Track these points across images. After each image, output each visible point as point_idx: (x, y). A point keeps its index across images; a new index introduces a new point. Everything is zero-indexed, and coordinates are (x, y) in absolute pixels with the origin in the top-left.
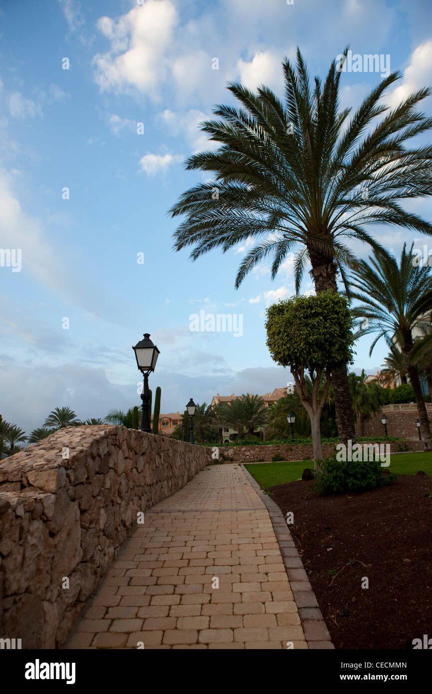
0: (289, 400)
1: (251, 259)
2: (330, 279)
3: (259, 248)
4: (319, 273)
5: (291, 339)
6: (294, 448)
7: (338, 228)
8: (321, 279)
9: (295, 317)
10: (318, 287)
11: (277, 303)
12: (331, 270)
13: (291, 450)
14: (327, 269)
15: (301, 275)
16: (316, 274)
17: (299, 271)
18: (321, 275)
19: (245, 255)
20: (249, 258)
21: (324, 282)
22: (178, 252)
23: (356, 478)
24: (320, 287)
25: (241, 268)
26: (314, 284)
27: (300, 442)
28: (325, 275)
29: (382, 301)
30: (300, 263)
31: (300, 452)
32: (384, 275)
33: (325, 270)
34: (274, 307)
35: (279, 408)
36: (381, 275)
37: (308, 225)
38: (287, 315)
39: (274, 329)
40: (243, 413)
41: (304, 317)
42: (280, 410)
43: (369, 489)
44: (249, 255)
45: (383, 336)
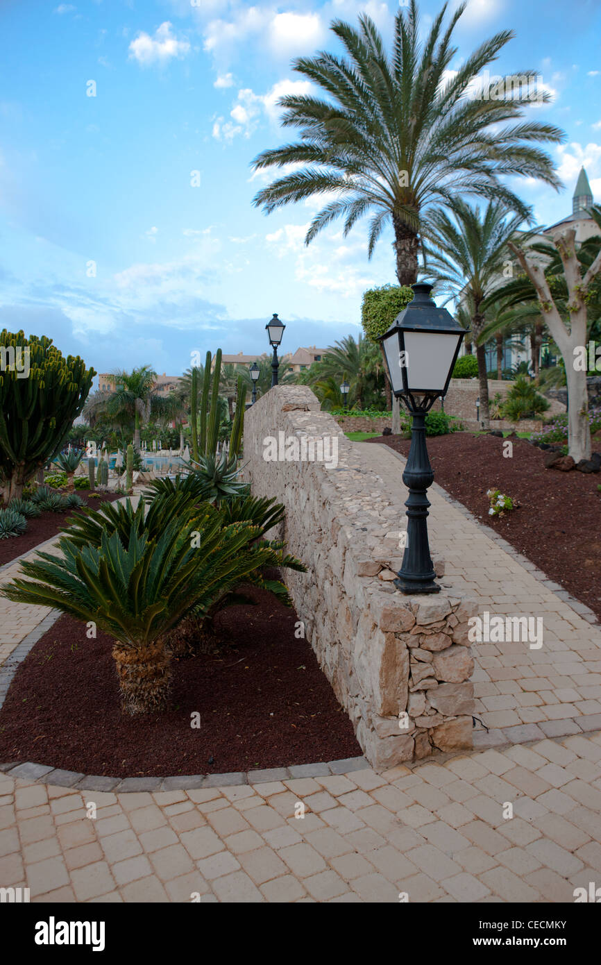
0: (325, 366)
1: (327, 215)
2: (413, 254)
3: (337, 205)
4: (402, 248)
5: (386, 323)
6: (346, 419)
7: (424, 191)
8: (403, 253)
9: (390, 304)
10: (400, 260)
11: (374, 289)
12: (415, 244)
13: (343, 421)
14: (411, 243)
15: (377, 236)
16: (399, 247)
17: (376, 231)
18: (404, 249)
19: (320, 209)
20: (325, 213)
21: (406, 257)
22: (257, 208)
23: (432, 427)
24: (402, 261)
25: (315, 223)
26: (396, 257)
27: (352, 414)
28: (408, 249)
29: (457, 258)
30: (378, 223)
31: (352, 425)
32: (463, 228)
33: (409, 245)
34: (370, 293)
35: (312, 375)
36: (461, 227)
37: (396, 192)
38: (383, 303)
39: (371, 313)
40: (264, 379)
41: (398, 306)
42: (314, 378)
43: (439, 434)
44: (325, 210)
45: (453, 300)
